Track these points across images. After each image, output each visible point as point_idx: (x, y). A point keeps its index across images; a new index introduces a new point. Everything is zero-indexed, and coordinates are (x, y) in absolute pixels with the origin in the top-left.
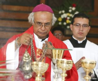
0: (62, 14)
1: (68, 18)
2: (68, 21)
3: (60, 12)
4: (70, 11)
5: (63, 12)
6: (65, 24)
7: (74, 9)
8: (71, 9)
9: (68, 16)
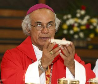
0: (68, 19)
1: (76, 25)
2: (76, 29)
3: (65, 17)
4: (78, 15)
5: (69, 16)
6: (72, 32)
7: (83, 12)
8: (80, 13)
9: (76, 22)
